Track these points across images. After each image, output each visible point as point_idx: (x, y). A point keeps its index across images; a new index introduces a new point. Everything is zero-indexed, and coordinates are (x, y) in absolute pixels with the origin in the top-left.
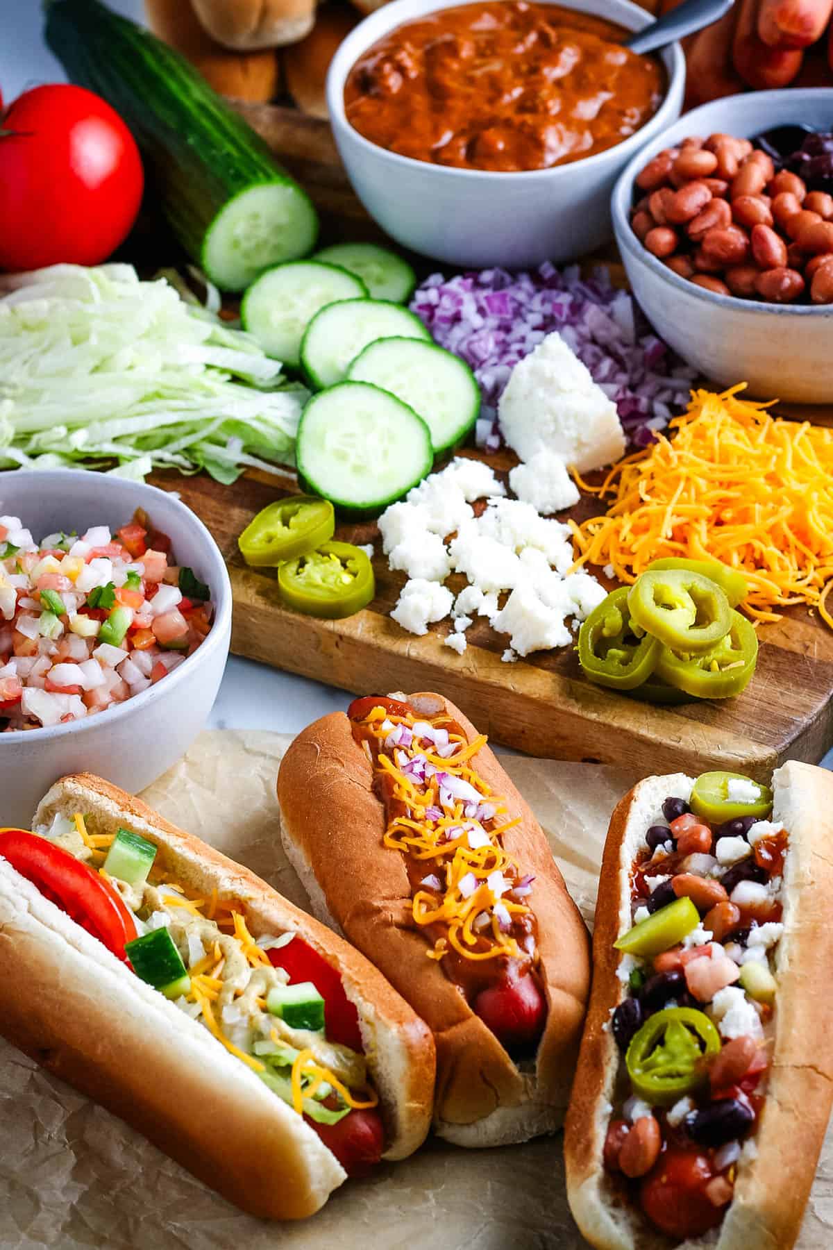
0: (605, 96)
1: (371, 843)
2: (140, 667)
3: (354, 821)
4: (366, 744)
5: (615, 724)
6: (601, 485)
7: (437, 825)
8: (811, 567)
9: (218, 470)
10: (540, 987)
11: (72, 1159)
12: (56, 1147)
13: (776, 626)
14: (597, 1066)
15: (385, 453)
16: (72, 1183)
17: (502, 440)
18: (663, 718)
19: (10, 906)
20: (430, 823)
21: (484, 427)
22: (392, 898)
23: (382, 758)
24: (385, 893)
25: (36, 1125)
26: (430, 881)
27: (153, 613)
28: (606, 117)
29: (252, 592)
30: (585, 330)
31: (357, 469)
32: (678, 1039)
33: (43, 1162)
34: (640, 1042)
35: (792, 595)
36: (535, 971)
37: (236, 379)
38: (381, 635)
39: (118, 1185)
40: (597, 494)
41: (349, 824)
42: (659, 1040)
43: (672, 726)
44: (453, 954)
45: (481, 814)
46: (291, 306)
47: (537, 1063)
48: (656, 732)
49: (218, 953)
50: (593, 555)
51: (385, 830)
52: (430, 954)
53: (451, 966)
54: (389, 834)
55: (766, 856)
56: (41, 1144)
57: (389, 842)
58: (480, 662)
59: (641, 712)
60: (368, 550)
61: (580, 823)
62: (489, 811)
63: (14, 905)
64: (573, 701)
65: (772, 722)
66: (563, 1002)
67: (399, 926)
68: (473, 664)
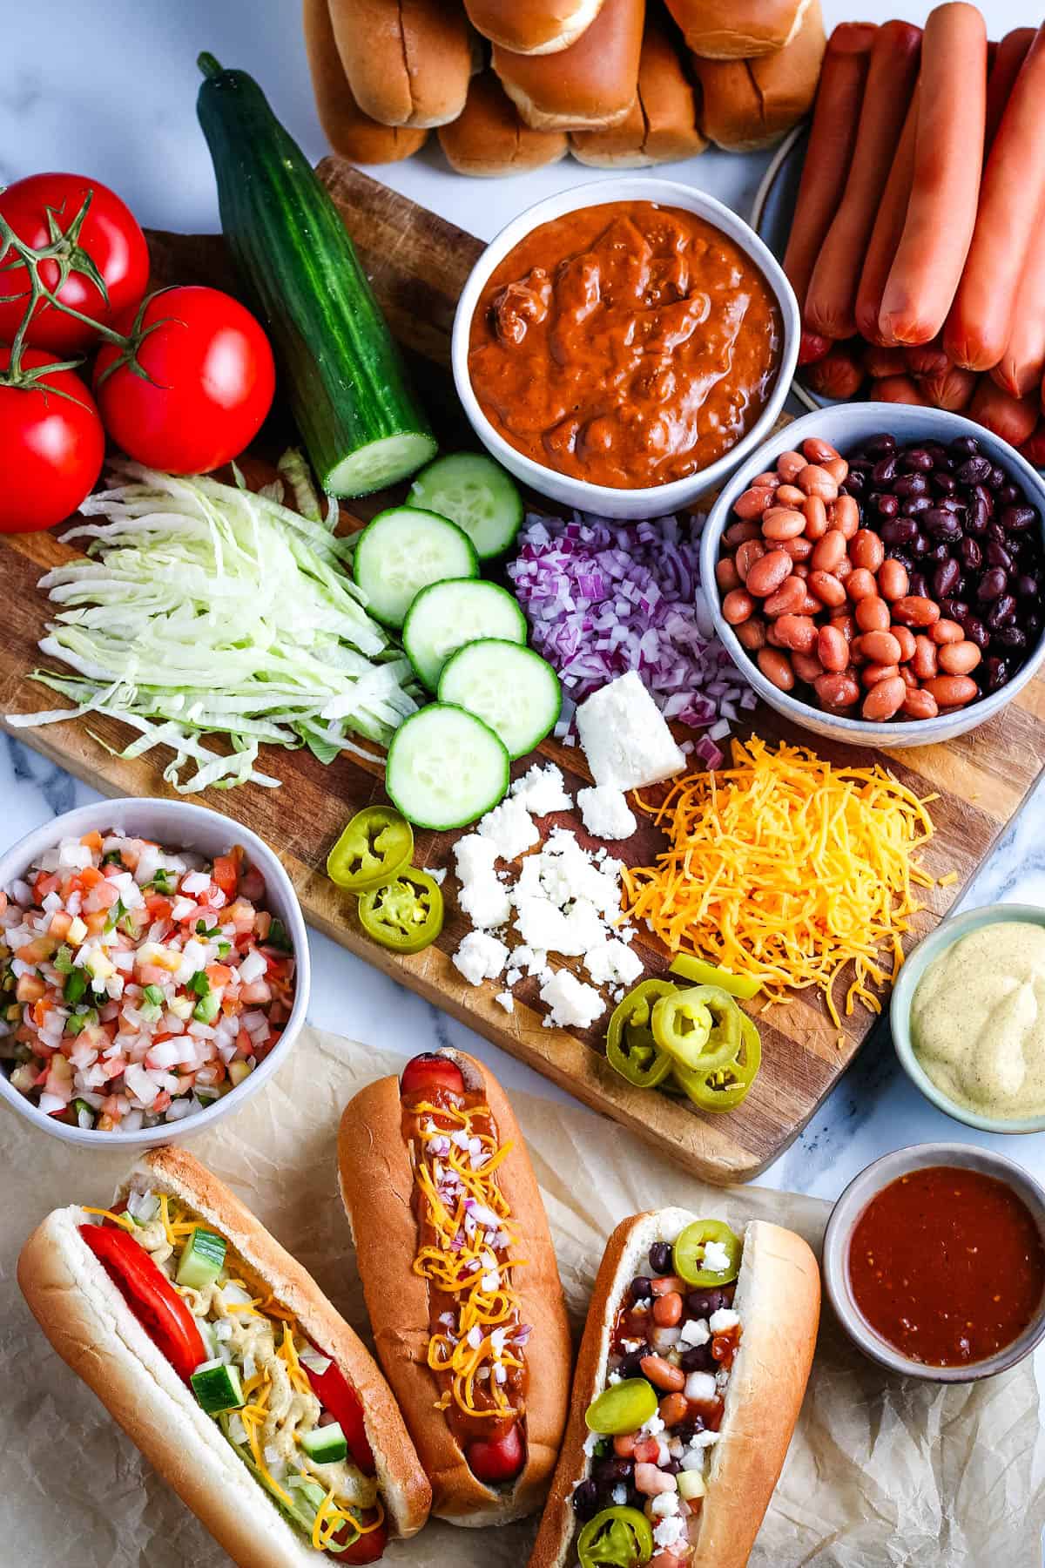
0: (716, 377)
1: (403, 1267)
2: (228, 1031)
3: (391, 1240)
4: (411, 1142)
5: (630, 1113)
6: (659, 807)
7: (459, 1257)
8: (826, 952)
9: (320, 746)
10: (522, 1440)
11: (144, 1500)
12: (132, 1483)
13: (785, 1008)
14: (558, 1528)
15: (466, 778)
16: (144, 1527)
17: (578, 741)
18: (671, 1112)
19: (99, 1324)
20: (453, 1256)
21: (562, 728)
22: (414, 1330)
23: (424, 1168)
24: (409, 1325)
25: (119, 1454)
26: (446, 1318)
27: (242, 983)
28: (715, 402)
29: (335, 910)
30: (666, 635)
31: (441, 793)
32: (620, 1535)
33: (122, 1496)
34: (591, 1529)
35: (803, 979)
36: (520, 1423)
37: (344, 642)
38: (441, 980)
39: (179, 1525)
40: (656, 815)
41: (388, 1243)
42: (606, 1528)
43: (678, 1121)
44: (455, 1408)
45: (497, 1244)
46: (400, 559)
47: (515, 1491)
48: (663, 1127)
49: (266, 1378)
50: (638, 911)
51: (416, 1256)
52: (437, 1405)
53: (453, 1415)
54: (420, 1260)
55: (719, 1351)
56: (121, 1478)
57: (417, 1268)
58: (524, 1024)
59: (653, 1102)
60: (441, 875)
61: (593, 1183)
62: (505, 1239)
63: (104, 1324)
64: (597, 1082)
65: (763, 1127)
66: (538, 1454)
67: (415, 1362)
68: (517, 1024)
